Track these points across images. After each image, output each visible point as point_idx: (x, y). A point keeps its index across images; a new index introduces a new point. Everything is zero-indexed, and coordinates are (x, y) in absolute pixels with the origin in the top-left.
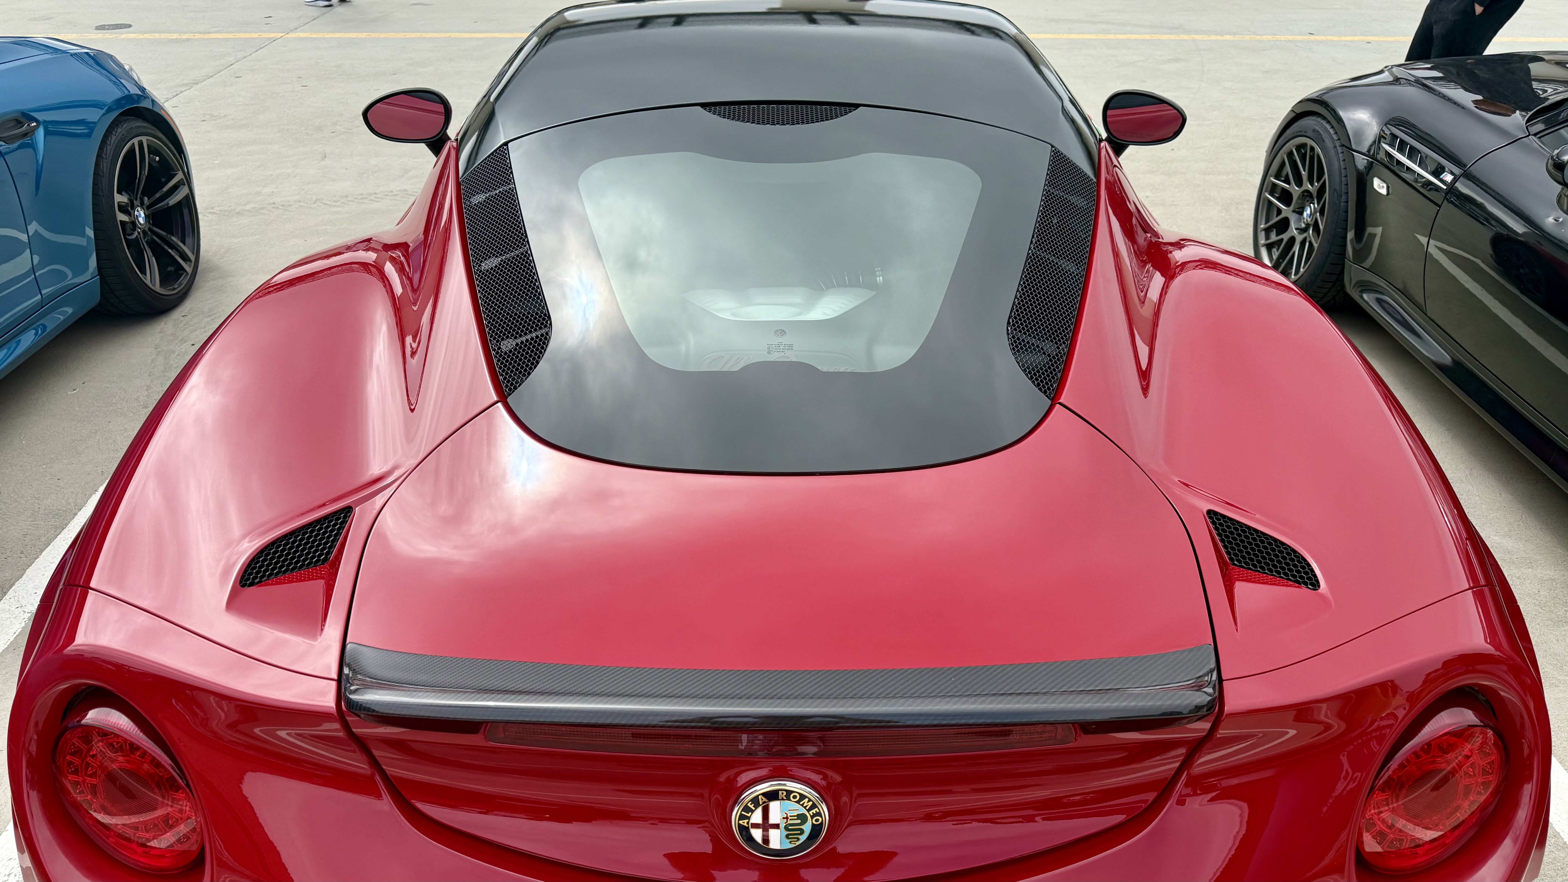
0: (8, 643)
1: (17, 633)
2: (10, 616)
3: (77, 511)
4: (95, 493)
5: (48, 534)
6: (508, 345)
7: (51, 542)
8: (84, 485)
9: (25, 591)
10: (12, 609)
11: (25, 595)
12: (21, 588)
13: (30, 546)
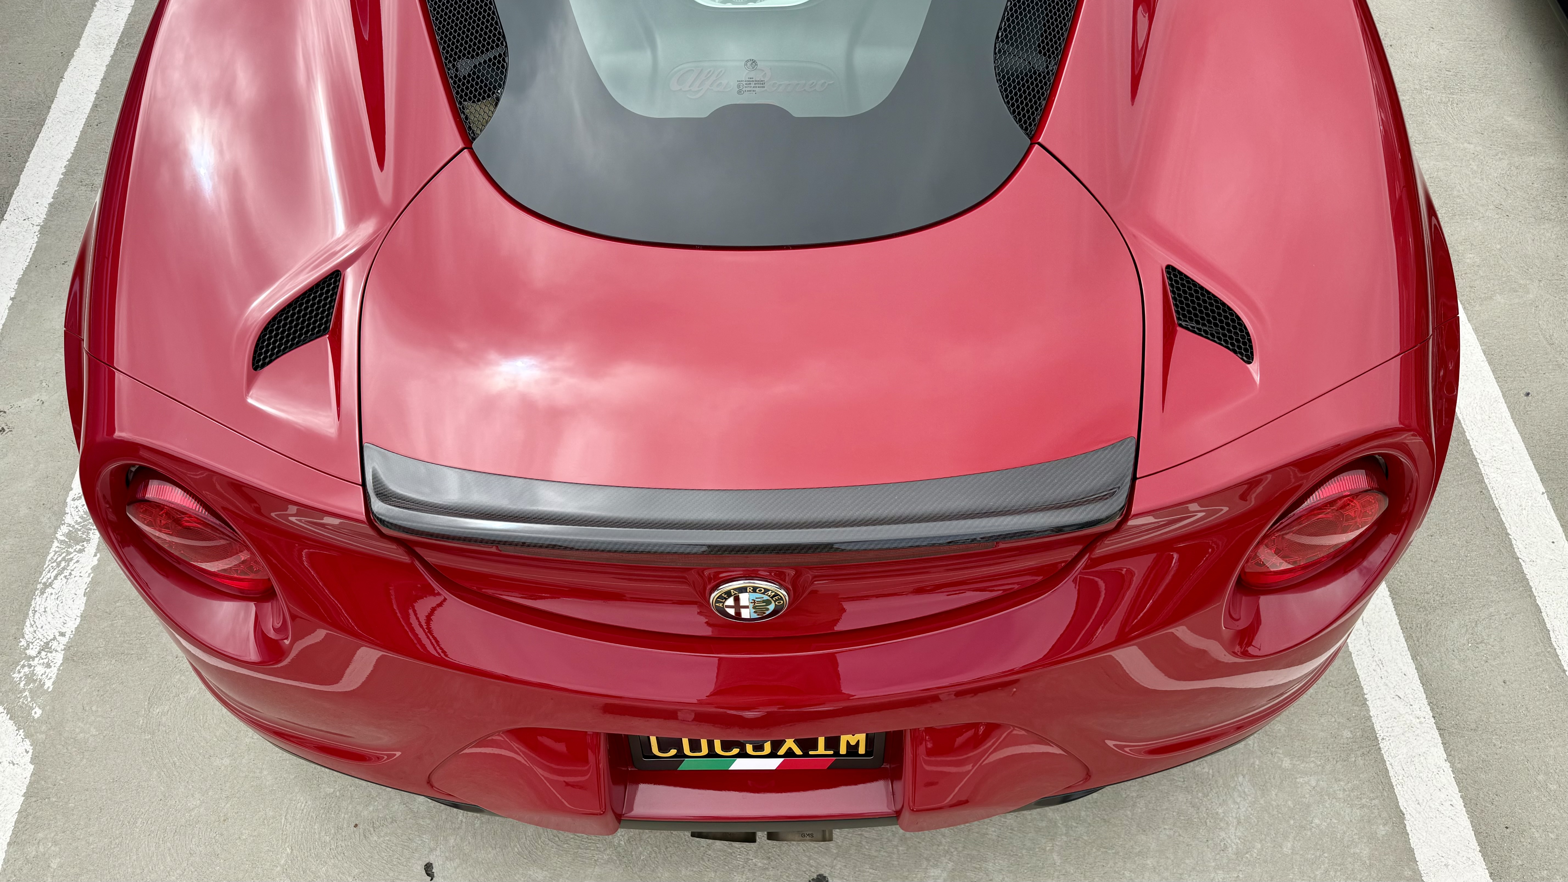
0: (28, 260)
1: (33, 249)
2: (21, 230)
3: (50, 104)
4: (62, 81)
5: (28, 132)
6: (465, 66)
7: (35, 142)
8: (48, 71)
9: (27, 201)
10: (20, 222)
11: (27, 205)
12: (21, 197)
13: (15, 148)
